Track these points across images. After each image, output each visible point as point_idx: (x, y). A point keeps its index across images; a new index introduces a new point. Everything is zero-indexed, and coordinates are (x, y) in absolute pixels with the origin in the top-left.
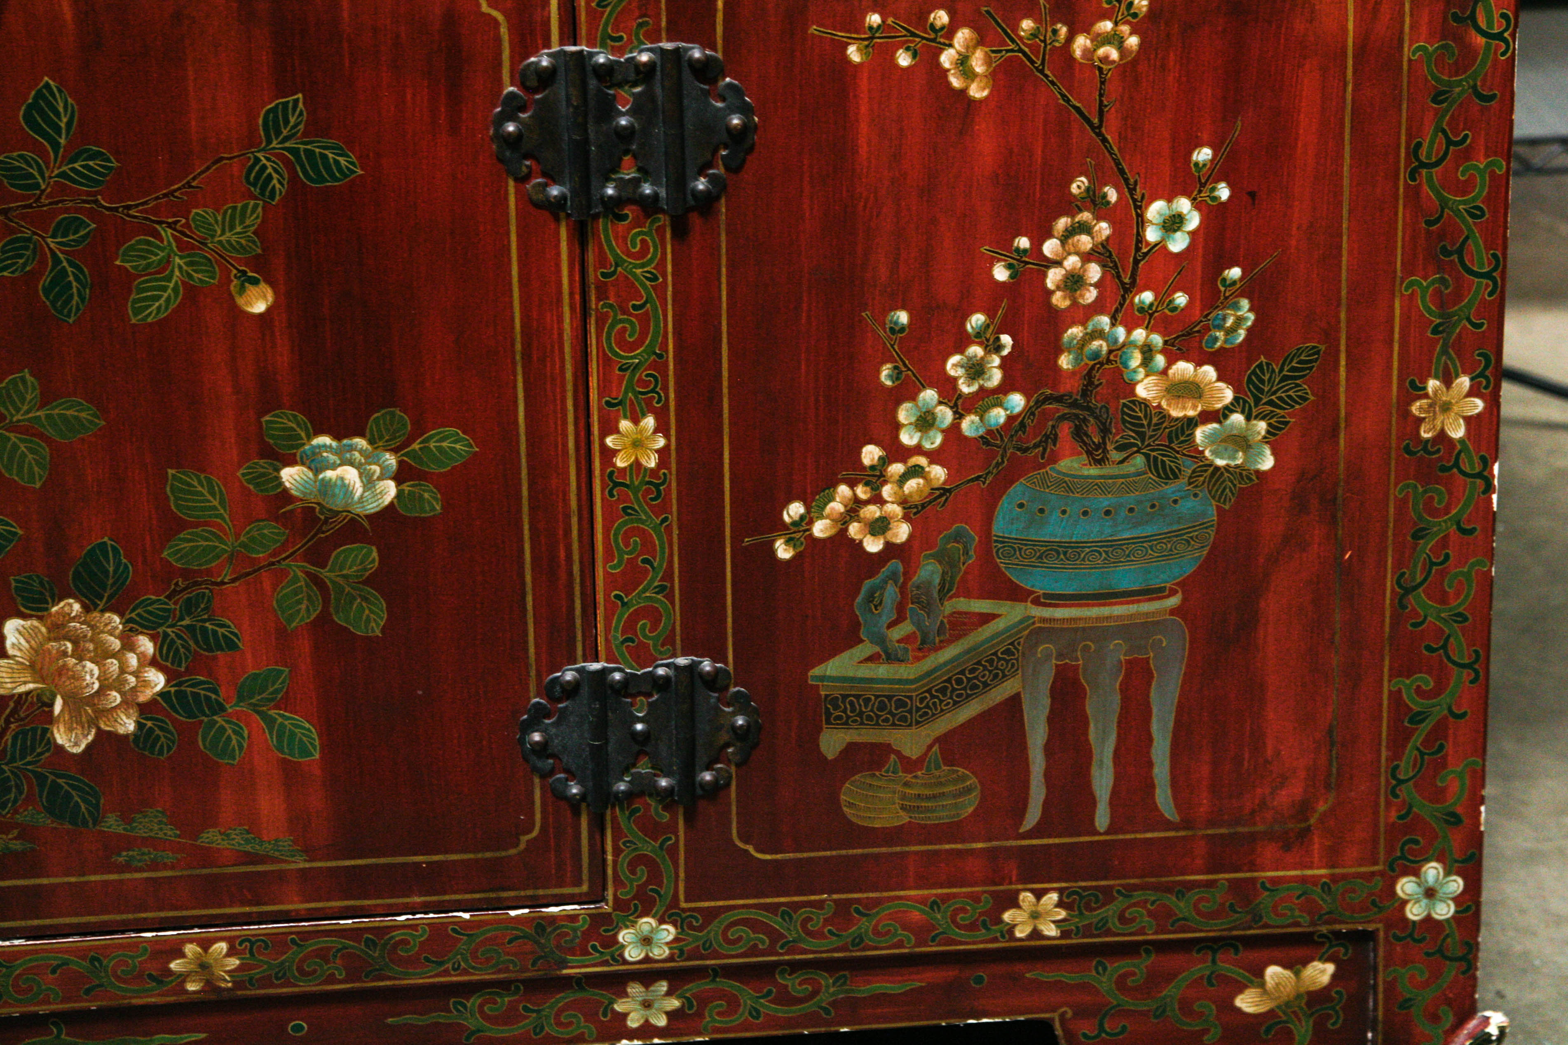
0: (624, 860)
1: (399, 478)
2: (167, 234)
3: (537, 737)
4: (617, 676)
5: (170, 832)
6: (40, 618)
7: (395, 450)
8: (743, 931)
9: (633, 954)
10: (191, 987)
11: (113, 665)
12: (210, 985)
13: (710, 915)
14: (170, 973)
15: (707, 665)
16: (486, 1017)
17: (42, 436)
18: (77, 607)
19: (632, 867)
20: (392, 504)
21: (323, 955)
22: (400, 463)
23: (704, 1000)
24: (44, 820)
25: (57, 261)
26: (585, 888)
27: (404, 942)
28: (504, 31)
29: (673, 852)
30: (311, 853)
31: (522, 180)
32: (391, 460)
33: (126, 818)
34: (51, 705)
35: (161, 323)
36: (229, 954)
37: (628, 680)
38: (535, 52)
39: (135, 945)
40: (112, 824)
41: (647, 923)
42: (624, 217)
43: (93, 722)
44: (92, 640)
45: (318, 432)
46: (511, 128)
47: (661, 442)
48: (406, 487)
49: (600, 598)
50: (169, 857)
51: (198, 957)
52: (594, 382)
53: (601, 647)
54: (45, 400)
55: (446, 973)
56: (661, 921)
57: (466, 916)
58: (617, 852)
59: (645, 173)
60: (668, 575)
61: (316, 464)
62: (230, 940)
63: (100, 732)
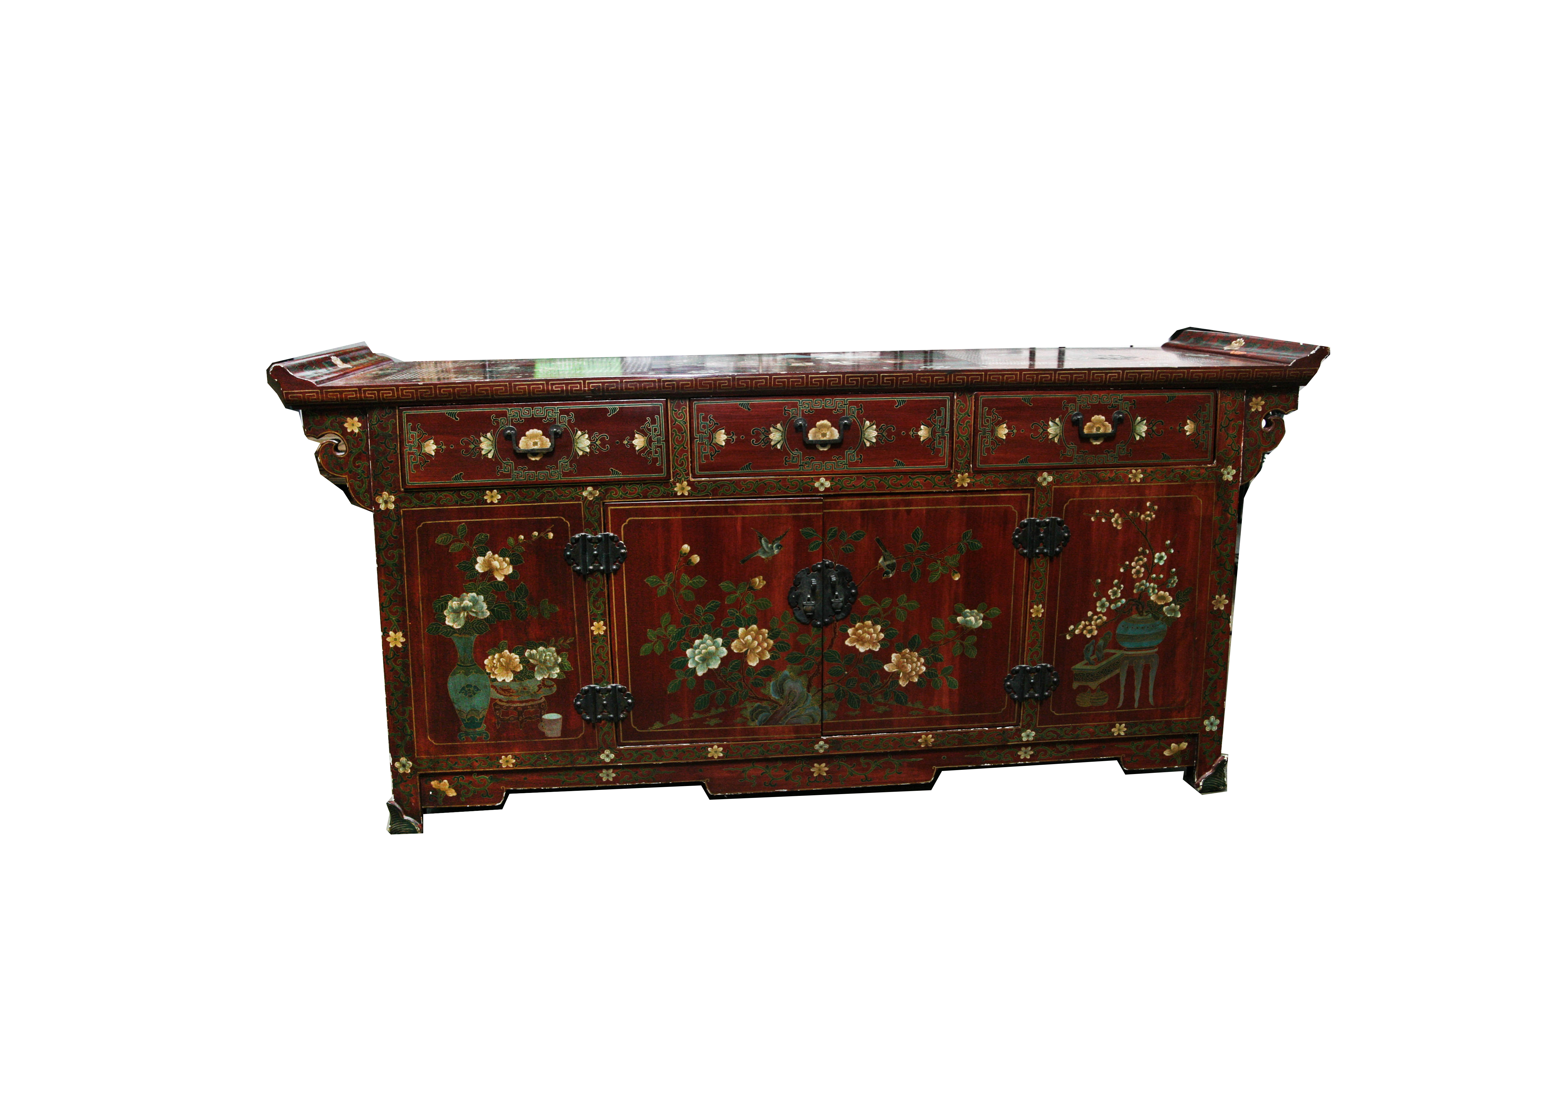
0: (1025, 715)
1: (983, 619)
2: (939, 562)
3: (1008, 683)
4: (1028, 668)
5: (922, 707)
6: (900, 653)
7: (983, 613)
8: (1052, 734)
9: (1025, 739)
10: (922, 746)
11: (914, 665)
12: (927, 746)
13: (1044, 729)
14: (918, 742)
15: (1049, 666)
16: (988, 755)
17: (907, 610)
18: (908, 651)
19: (1027, 717)
20: (981, 626)
21: (954, 738)
22: (984, 616)
23: (1039, 752)
24: (895, 703)
25: (914, 568)
26: (1015, 722)
27: (972, 735)
28: (1017, 514)
29: (1036, 714)
30: (953, 713)
31: (1018, 549)
32: (982, 615)
33: (912, 703)
34: (900, 675)
35: (934, 583)
36: (932, 738)
37: (1031, 669)
38: (1023, 519)
39: (910, 735)
40: (910, 704)
41: (1029, 731)
42: (1039, 557)
43: (908, 679)
44: (911, 659)
45: (966, 609)
46: (1017, 537)
47: (1043, 611)
48: (985, 622)
49: (1026, 649)
50: (921, 713)
51: (925, 739)
52: (1029, 596)
53: (1025, 661)
54: (908, 600)
55: (981, 744)
56: (1032, 731)
57: (987, 729)
58: (1023, 713)
59: (1045, 547)
60: (1041, 644)
61: (965, 616)
62: (932, 734)
63: (910, 681)
